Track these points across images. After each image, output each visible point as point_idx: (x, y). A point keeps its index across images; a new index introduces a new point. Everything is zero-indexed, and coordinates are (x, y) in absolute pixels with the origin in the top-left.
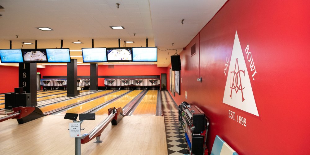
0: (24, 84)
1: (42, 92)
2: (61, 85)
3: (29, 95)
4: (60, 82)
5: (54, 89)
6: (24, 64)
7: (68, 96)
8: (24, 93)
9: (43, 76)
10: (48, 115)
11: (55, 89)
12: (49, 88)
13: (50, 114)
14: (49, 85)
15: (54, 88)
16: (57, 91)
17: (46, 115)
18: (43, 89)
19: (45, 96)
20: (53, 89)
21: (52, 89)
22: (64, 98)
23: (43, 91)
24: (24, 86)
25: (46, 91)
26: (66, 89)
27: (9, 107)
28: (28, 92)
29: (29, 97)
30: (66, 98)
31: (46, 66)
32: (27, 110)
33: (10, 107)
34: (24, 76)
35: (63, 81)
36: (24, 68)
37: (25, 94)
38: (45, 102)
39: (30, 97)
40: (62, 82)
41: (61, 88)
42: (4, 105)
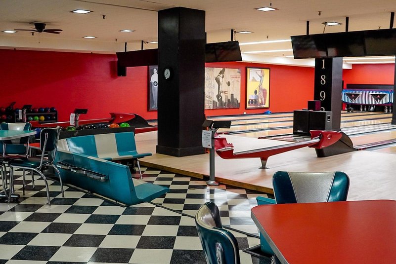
0: (323, 95)
1: (345, 113)
2: (379, 102)
3: (329, 114)
4: (378, 97)
5: (365, 109)
6: (324, 60)
7: (393, 123)
8: (322, 110)
9: (347, 85)
10: (360, 149)
11: (368, 111)
12: (357, 107)
13: (364, 149)
14: (357, 101)
15: (367, 107)
16: (371, 113)
17: (357, 150)
18: (346, 109)
19: (351, 121)
20: (363, 110)
21: (361, 109)
22: (386, 127)
23: (347, 112)
24: (322, 99)
25: (352, 112)
26: (388, 111)
27: (298, 131)
28: (328, 109)
29: (329, 118)
30: (390, 126)
31: (353, 65)
32: (330, 137)
33: (300, 131)
34: (323, 82)
35: (385, 95)
36: (324, 68)
37: (324, 111)
38: (353, 130)
39: (331, 119)
40: (382, 96)
41: (380, 109)
42: (292, 129)
